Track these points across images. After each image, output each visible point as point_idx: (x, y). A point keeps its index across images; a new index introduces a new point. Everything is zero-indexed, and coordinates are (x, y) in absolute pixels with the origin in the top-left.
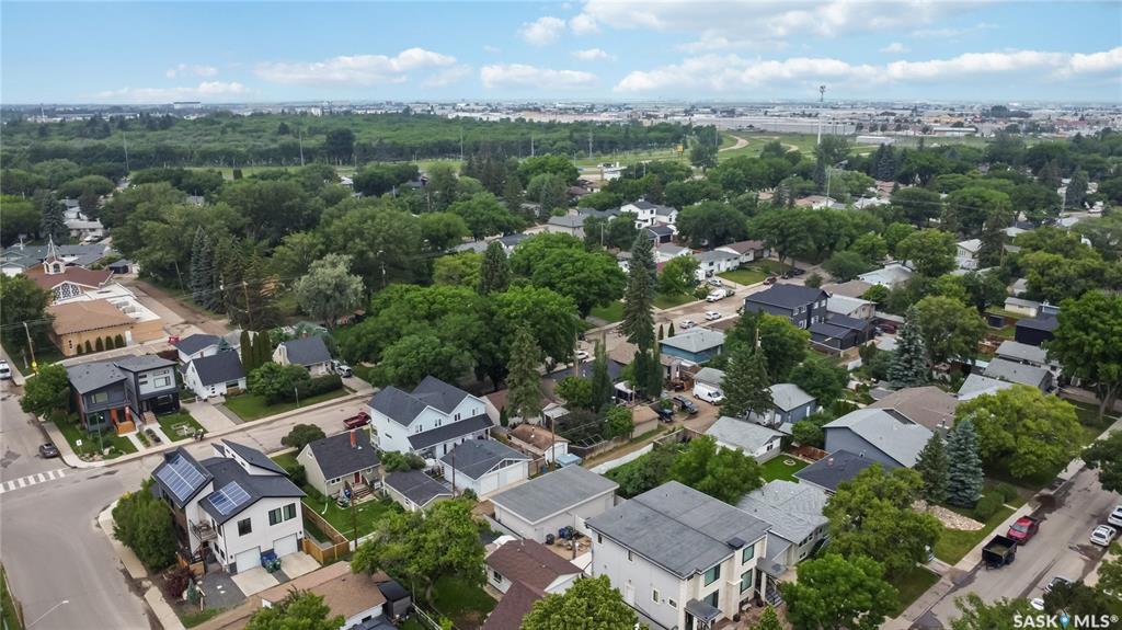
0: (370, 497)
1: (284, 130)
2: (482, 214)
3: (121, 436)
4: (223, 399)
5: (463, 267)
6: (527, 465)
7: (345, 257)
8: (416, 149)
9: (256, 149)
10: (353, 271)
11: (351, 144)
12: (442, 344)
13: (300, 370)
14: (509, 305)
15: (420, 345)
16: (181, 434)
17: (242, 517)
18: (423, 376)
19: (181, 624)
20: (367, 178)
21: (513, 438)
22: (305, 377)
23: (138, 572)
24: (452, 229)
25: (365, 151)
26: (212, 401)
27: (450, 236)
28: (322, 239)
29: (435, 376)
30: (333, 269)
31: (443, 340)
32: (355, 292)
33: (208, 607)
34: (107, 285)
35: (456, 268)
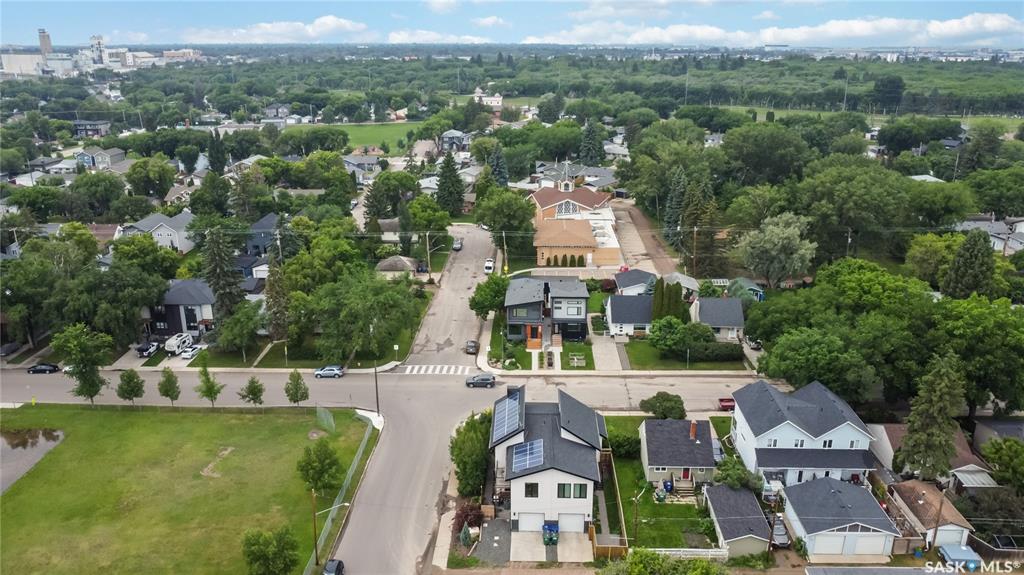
0: (691, 500)
1: (840, 74)
2: (1009, 189)
3: (528, 350)
4: (627, 340)
5: (945, 253)
6: (892, 539)
7: (803, 219)
8: (977, 101)
9: (802, 92)
10: (808, 234)
11: (901, 93)
12: (845, 349)
13: (706, 330)
14: (958, 318)
15: (816, 343)
16: (572, 365)
17: (531, 479)
18: (810, 380)
19: (446, 560)
20: (893, 131)
21: (896, 494)
22: (709, 339)
23: (453, 490)
24: (952, 203)
25: (914, 101)
26: (617, 339)
27: (948, 210)
28: (785, 195)
29: (826, 383)
30: (783, 229)
31: (848, 343)
32: (802, 259)
33: (475, 555)
34: (601, 207)
35: (936, 252)
